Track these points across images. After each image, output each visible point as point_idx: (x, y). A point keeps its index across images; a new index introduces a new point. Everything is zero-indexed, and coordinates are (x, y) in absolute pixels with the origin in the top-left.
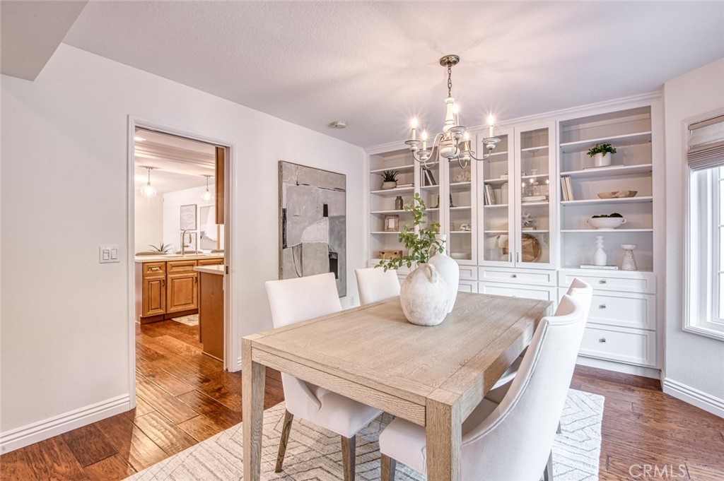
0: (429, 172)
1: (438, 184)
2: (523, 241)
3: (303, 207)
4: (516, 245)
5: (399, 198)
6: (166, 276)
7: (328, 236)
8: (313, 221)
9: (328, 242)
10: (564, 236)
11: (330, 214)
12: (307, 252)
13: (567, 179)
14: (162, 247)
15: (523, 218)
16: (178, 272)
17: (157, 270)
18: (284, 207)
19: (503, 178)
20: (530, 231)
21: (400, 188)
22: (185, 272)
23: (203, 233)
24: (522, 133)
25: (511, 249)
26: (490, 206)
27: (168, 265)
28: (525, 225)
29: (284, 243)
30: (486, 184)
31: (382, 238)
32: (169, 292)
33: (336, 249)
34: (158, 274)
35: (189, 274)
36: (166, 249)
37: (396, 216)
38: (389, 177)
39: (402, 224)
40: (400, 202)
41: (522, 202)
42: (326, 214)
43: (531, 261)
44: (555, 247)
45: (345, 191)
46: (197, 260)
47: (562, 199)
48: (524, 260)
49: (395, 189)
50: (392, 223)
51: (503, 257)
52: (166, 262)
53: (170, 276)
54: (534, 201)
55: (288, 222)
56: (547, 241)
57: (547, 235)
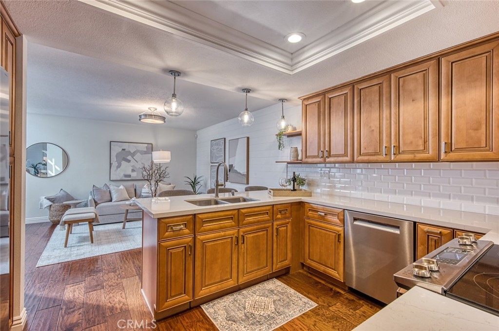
6: (195, 238)
14: (195, 179)
16: (212, 230)
17: (181, 229)
22: (222, 228)
23: (231, 166)
27: (197, 220)
32: (198, 263)
34: (182, 236)
35: (228, 233)
36: (199, 180)
46: (238, 209)
52: (195, 215)
53: (200, 237)
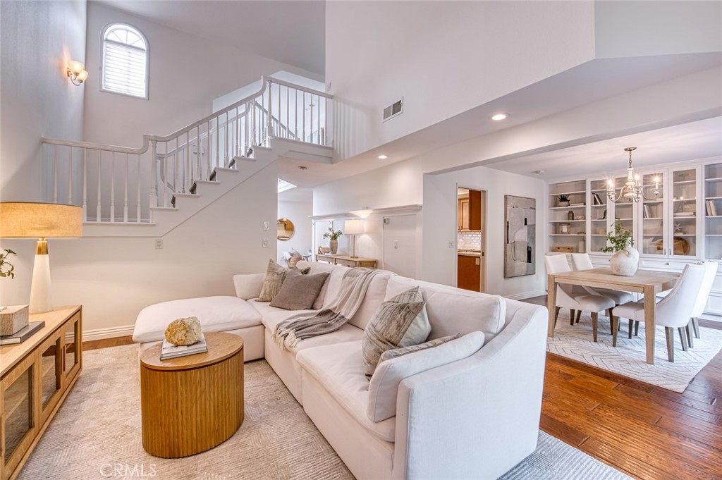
0: (597, 195)
1: (606, 203)
2: (674, 242)
3: (516, 221)
4: (669, 244)
5: (571, 213)
7: (526, 237)
8: (521, 228)
9: (527, 240)
10: (709, 239)
11: (528, 224)
12: (517, 245)
13: (711, 202)
15: (675, 227)
18: (508, 220)
19: (658, 200)
20: (681, 235)
21: (572, 206)
24: (674, 172)
25: (665, 246)
26: (648, 218)
28: (676, 231)
29: (507, 241)
30: (644, 204)
31: (555, 239)
33: (530, 245)
37: (569, 224)
38: (564, 199)
39: (573, 229)
40: (571, 215)
41: (674, 216)
42: (526, 224)
43: (682, 254)
44: (701, 245)
45: (535, 209)
47: (707, 214)
48: (675, 254)
49: (569, 207)
50: (565, 229)
51: (658, 252)
54: (683, 215)
55: (510, 229)
56: (695, 242)
57: (694, 238)
